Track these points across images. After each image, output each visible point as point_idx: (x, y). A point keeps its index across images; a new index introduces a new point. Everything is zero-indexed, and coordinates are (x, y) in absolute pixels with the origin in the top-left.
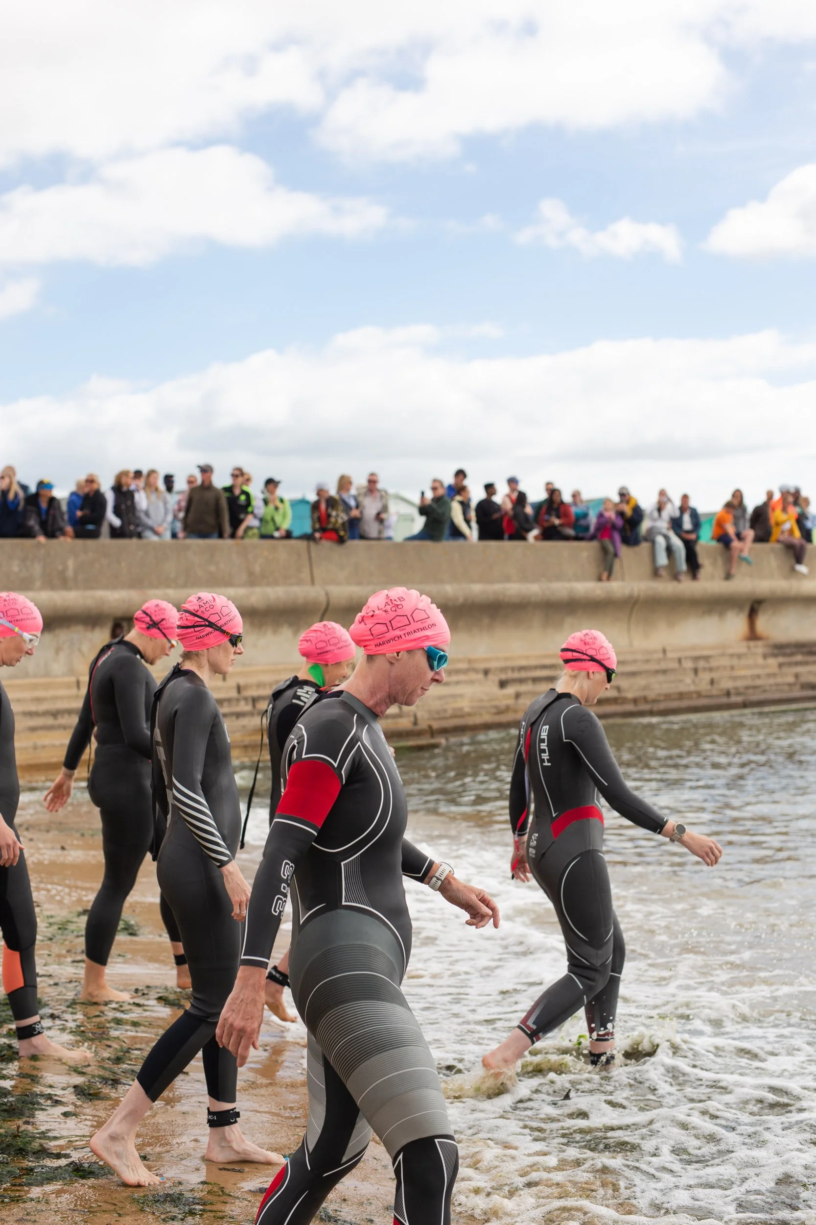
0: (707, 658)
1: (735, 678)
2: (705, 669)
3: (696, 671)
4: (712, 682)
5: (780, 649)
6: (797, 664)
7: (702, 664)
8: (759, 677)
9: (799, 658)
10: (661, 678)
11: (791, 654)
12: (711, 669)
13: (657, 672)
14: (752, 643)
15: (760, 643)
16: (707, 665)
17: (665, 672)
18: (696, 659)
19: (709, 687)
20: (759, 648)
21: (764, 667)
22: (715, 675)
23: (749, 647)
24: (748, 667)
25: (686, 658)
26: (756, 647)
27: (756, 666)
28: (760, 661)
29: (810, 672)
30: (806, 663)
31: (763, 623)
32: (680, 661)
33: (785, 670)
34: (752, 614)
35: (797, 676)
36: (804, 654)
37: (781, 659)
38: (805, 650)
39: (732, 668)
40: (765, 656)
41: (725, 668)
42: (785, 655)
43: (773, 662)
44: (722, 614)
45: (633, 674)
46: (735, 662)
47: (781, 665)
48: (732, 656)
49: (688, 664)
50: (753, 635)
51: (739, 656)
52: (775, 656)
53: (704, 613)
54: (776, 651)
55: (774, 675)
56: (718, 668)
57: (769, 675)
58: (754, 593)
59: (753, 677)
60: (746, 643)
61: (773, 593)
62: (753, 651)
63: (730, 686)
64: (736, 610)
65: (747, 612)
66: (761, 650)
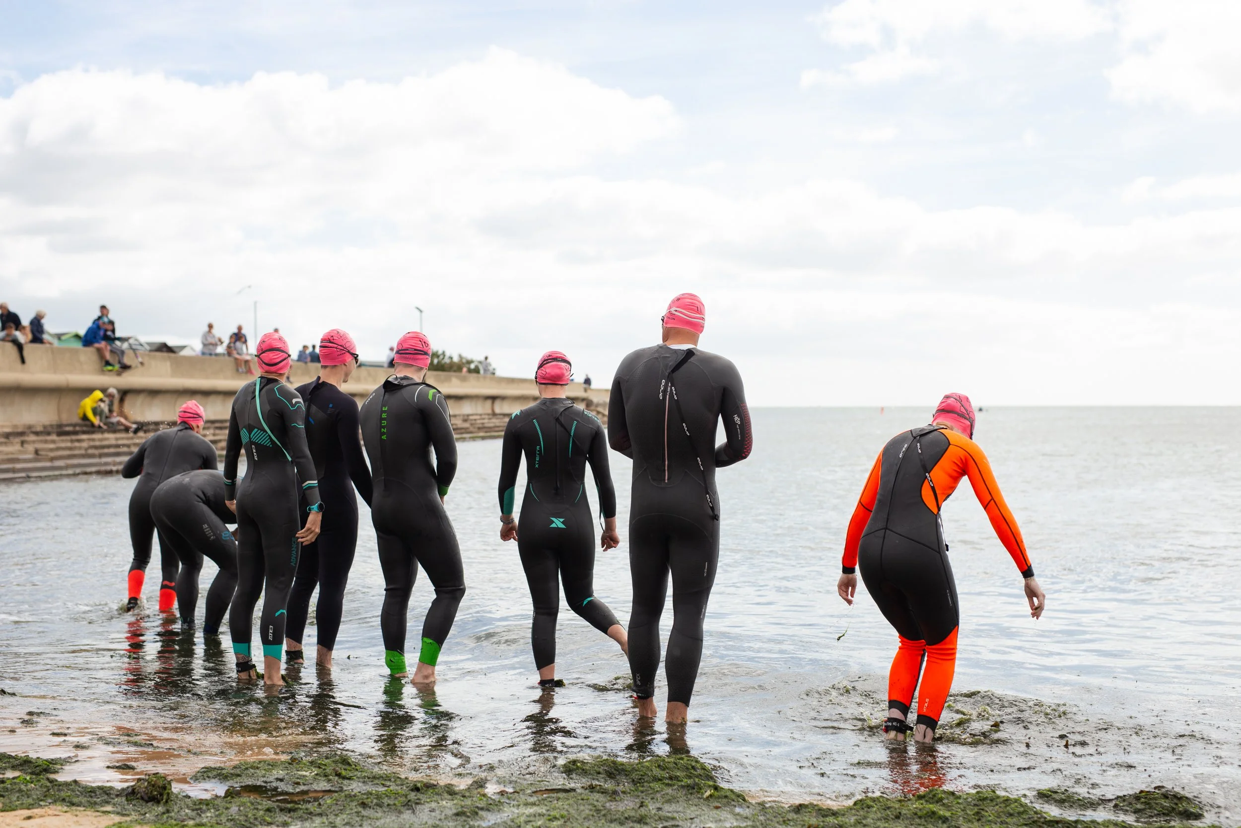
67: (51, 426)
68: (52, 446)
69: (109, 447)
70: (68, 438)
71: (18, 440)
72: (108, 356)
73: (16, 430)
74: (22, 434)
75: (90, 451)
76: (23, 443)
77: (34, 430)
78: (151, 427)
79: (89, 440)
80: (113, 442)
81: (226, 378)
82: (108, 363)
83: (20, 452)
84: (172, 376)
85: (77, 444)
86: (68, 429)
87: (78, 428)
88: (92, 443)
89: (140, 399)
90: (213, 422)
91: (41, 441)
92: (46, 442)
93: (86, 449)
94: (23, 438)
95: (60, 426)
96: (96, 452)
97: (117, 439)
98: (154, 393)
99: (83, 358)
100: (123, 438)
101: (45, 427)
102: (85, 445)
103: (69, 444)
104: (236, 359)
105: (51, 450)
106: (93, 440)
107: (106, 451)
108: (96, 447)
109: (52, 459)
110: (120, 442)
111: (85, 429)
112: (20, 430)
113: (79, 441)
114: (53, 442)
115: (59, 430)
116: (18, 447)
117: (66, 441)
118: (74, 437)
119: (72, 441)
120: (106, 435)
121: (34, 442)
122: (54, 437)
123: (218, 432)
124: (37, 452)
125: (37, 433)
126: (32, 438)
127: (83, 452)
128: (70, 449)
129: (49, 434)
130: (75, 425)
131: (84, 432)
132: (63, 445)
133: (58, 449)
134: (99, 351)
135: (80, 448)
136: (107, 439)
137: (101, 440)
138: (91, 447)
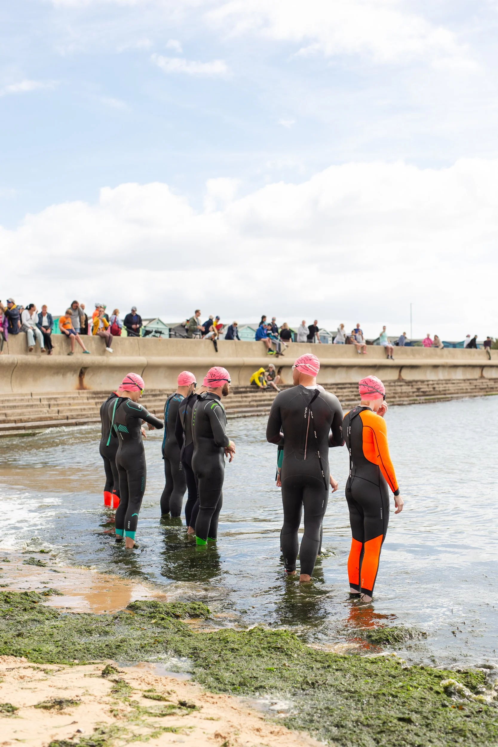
0: (55, 399)
1: (71, 410)
2: (54, 405)
3: (49, 406)
4: (58, 412)
5: (97, 395)
7: (52, 402)
8: (84, 409)
10: (30, 410)
12: (58, 405)
13: (27, 406)
14: (80, 391)
15: (85, 391)
16: (55, 403)
17: (32, 406)
18: (49, 399)
19: (57, 414)
20: (85, 394)
21: (87, 404)
22: (60, 408)
23: (79, 393)
24: (79, 404)
25: (44, 399)
26: (83, 393)
27: (84, 404)
28: (86, 401)
31: (86, 380)
32: (40, 400)
34: (81, 375)
37: (97, 400)
39: (70, 404)
40: (88, 399)
41: (66, 404)
42: (98, 398)
43: (92, 401)
44: (64, 375)
45: (14, 407)
46: (71, 402)
47: (96, 404)
48: (69, 398)
49: (45, 402)
50: (81, 387)
51: (74, 398)
52: (93, 398)
53: (54, 374)
54: (94, 396)
55: (93, 409)
56: (62, 404)
57: (90, 409)
58: (83, 363)
59: (81, 410)
60: (77, 391)
61: (93, 363)
62: (81, 395)
63: (68, 414)
64: (72, 373)
65: (78, 374)
66: (85, 395)
69: (264, 400)
70: (240, 395)
72: (270, 346)
75: (252, 403)
79: (253, 396)
80: (269, 398)
81: (349, 358)
82: (270, 350)
85: (245, 399)
86: (241, 390)
87: (248, 389)
88: (255, 398)
90: (337, 384)
93: (250, 402)
95: (237, 388)
96: (255, 403)
97: (271, 396)
99: (254, 347)
103: (240, 399)
104: (356, 345)
106: (256, 396)
107: (262, 403)
108: (256, 401)
111: (252, 389)
113: (246, 397)
115: (236, 390)
117: (239, 397)
118: (243, 395)
119: (242, 397)
123: (339, 390)
127: (247, 404)
128: (239, 402)
130: (246, 388)
131: (251, 392)
133: (231, 402)
134: (265, 343)
135: (246, 401)
136: (265, 396)
137: (261, 396)
138: (253, 401)
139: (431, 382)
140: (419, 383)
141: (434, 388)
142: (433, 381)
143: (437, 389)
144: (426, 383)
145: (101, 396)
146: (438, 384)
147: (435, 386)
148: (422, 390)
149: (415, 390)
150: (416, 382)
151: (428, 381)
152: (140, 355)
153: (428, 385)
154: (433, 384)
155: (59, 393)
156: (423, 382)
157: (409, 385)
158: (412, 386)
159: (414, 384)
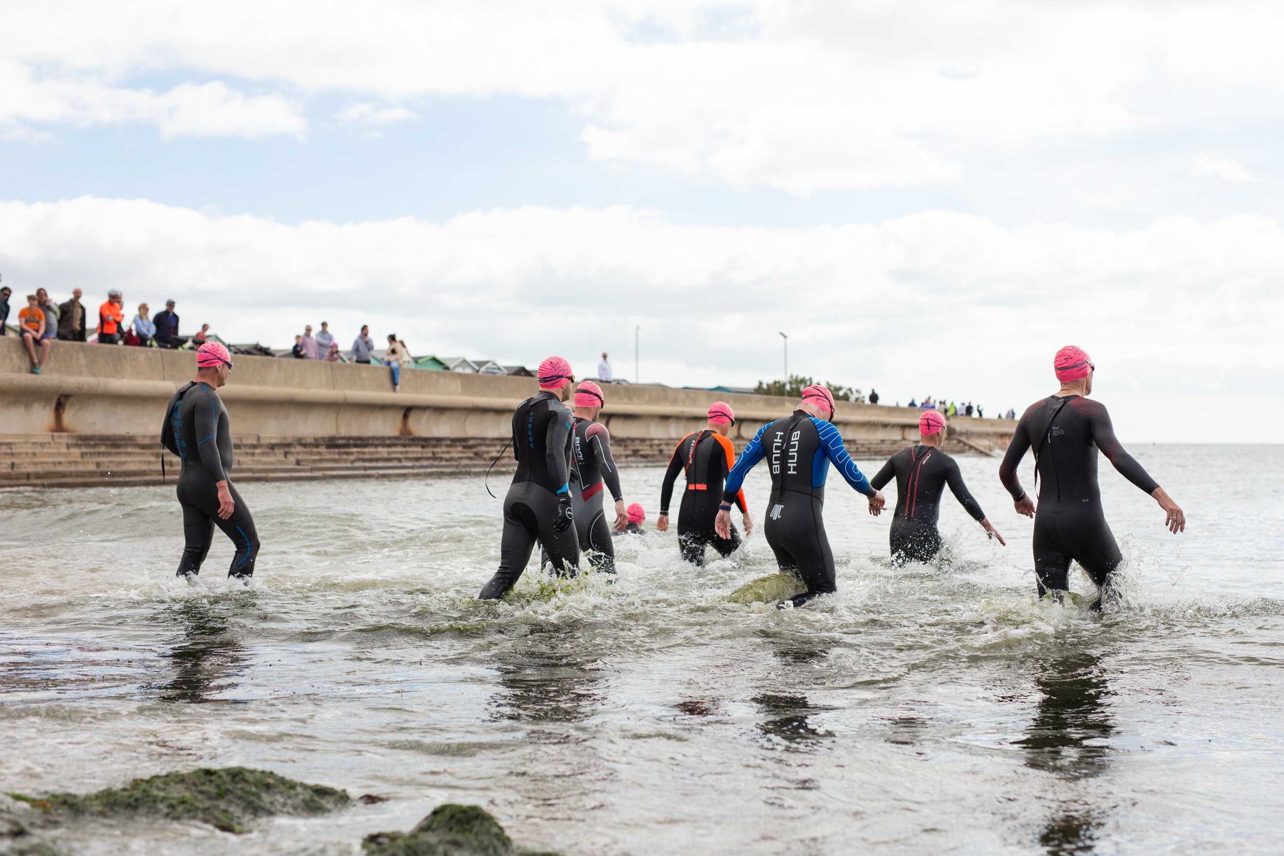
0: (9, 445)
1: (36, 464)
2: (6, 454)
4: (13, 465)
5: (84, 440)
6: (99, 454)
7: (3, 450)
8: (60, 463)
9: (102, 449)
11: (95, 446)
12: (12, 454)
14: (55, 434)
15: (64, 434)
16: (9, 451)
19: (10, 470)
20: (64, 438)
21: (65, 455)
22: (15, 460)
23: (53, 437)
24: (51, 455)
26: (61, 437)
27: (59, 454)
28: (64, 450)
29: (111, 462)
30: (109, 454)
31: (68, 417)
33: (86, 459)
34: (59, 407)
35: (98, 464)
36: (106, 445)
37: (84, 450)
38: (108, 442)
39: (34, 454)
40: (68, 446)
41: (27, 453)
42: (86, 446)
43: (76, 451)
44: (27, 406)
46: (38, 450)
47: (83, 455)
48: (34, 444)
50: (59, 427)
51: (42, 445)
52: (78, 446)
53: (10, 404)
54: (80, 442)
55: (76, 462)
56: (20, 454)
57: (70, 463)
58: (61, 387)
59: (54, 463)
60: (50, 433)
61: (80, 389)
62: (56, 440)
63: (31, 469)
64: (43, 403)
65: (54, 405)
66: (65, 441)
67: (323, 438)
68: (317, 457)
70: (337, 450)
71: (282, 451)
73: (284, 442)
74: (289, 445)
75: (357, 464)
76: (286, 454)
77: (303, 442)
78: (434, 442)
79: (358, 452)
80: (386, 456)
83: (281, 462)
84: (462, 394)
85: (345, 457)
86: (340, 442)
87: (351, 442)
88: (361, 456)
89: (426, 416)
91: (306, 453)
92: (311, 453)
93: (353, 462)
94: (286, 450)
95: (332, 439)
97: (389, 453)
98: (441, 410)
100: (396, 452)
101: (316, 439)
102: (352, 457)
103: (337, 457)
105: (314, 461)
106: (364, 453)
108: (363, 460)
109: (312, 470)
110: (392, 456)
112: (288, 442)
113: (347, 453)
114: (320, 454)
115: (330, 443)
116: (281, 457)
117: (334, 453)
118: (342, 450)
119: (340, 453)
120: (380, 449)
121: (298, 453)
122: (323, 449)
123: (503, 448)
124: (298, 463)
125: (305, 445)
126: (299, 449)
127: (349, 464)
128: (336, 461)
129: (317, 446)
130: (349, 439)
131: (356, 446)
132: (328, 457)
133: (321, 461)
135: (347, 460)
136: (379, 452)
137: (372, 453)
138: (358, 460)
139: (656, 442)
140: (637, 442)
141: (661, 451)
142: (659, 439)
143: (666, 452)
144: (648, 442)
145: (92, 443)
146: (667, 444)
147: (664, 447)
148: (641, 453)
149: (629, 452)
150: (633, 440)
151: (651, 440)
152: (164, 379)
153: (651, 446)
154: (660, 445)
155: (16, 436)
156: (643, 440)
157: (620, 445)
158: (626, 446)
159: (629, 443)
